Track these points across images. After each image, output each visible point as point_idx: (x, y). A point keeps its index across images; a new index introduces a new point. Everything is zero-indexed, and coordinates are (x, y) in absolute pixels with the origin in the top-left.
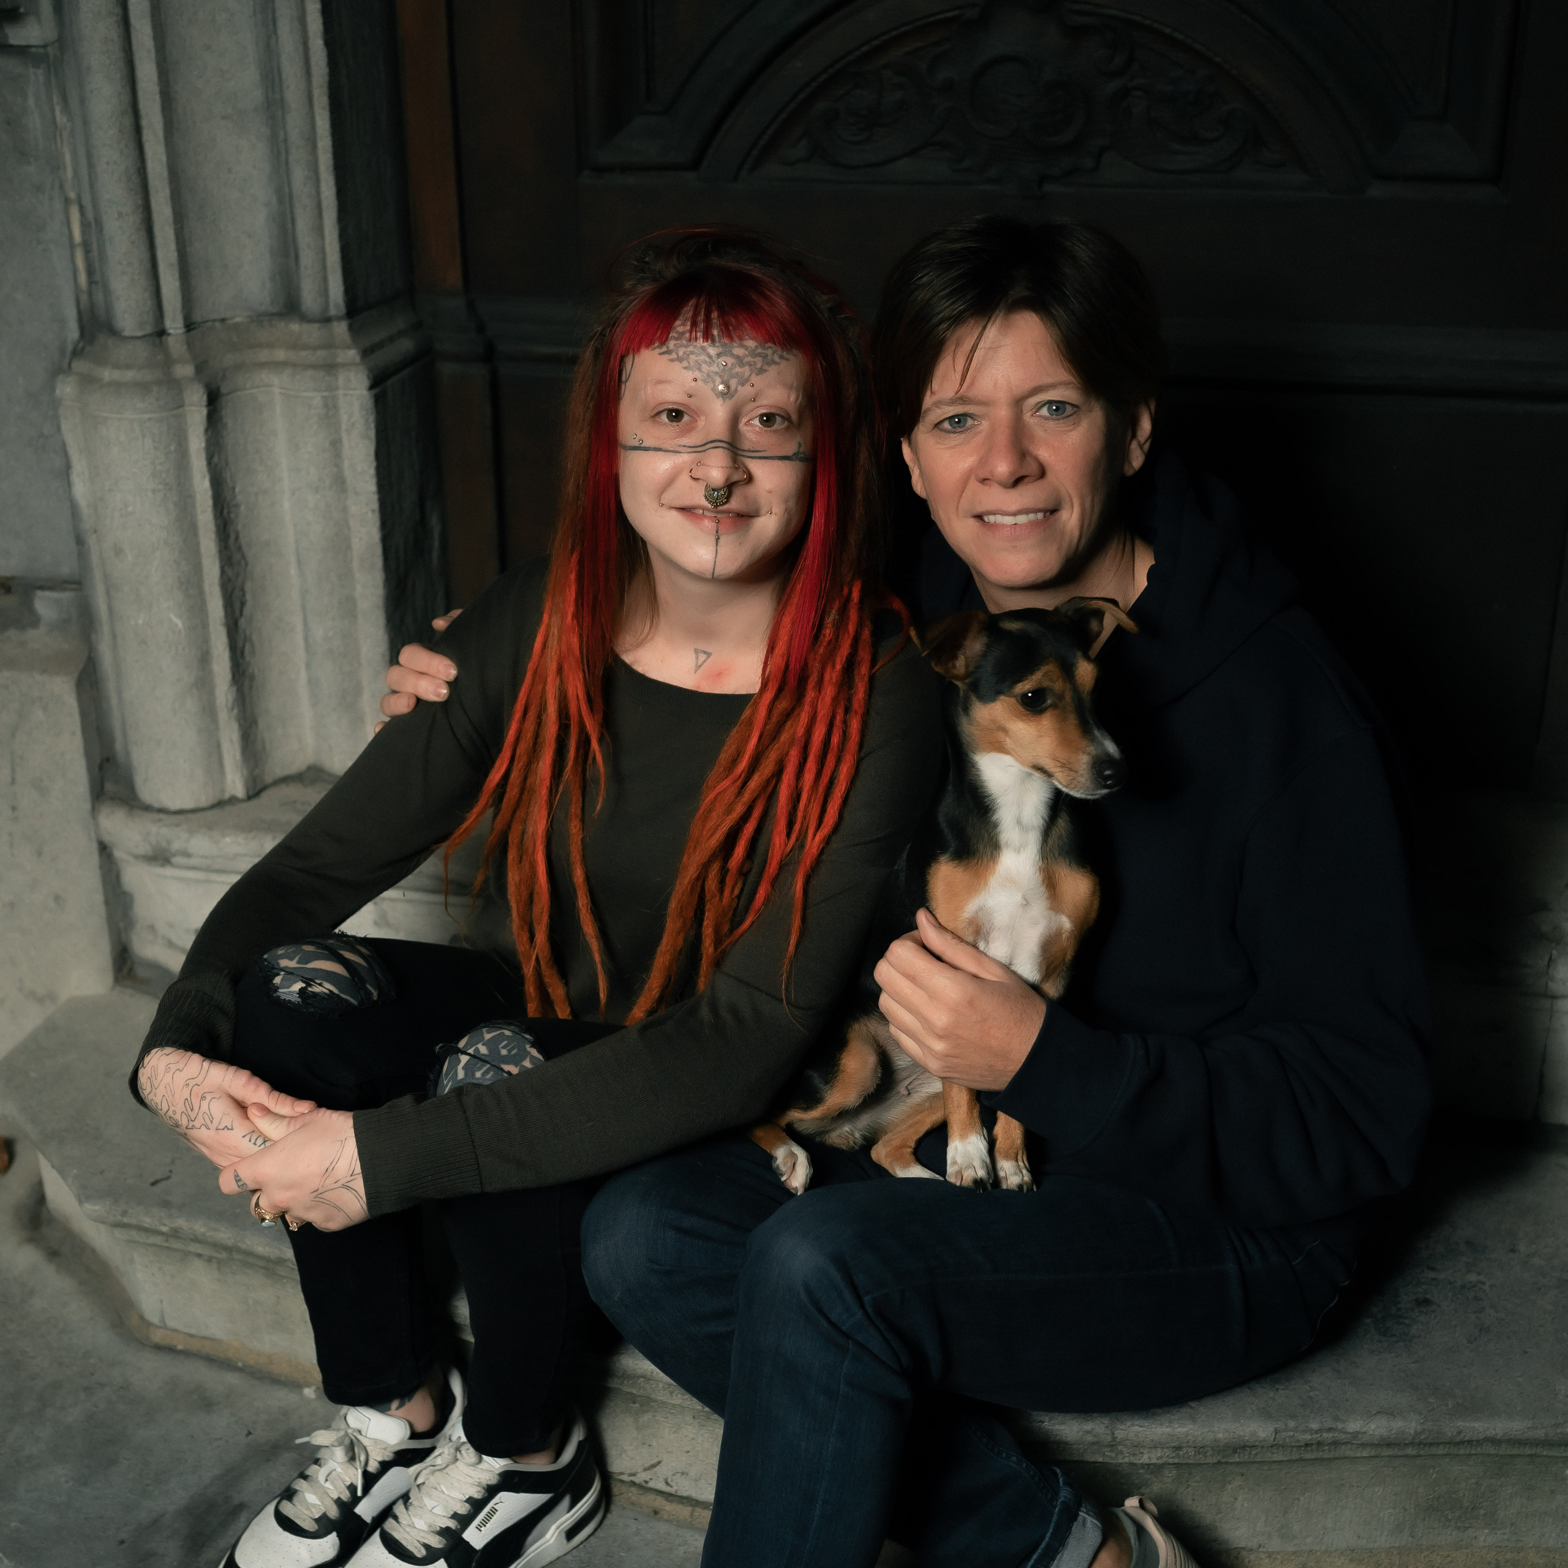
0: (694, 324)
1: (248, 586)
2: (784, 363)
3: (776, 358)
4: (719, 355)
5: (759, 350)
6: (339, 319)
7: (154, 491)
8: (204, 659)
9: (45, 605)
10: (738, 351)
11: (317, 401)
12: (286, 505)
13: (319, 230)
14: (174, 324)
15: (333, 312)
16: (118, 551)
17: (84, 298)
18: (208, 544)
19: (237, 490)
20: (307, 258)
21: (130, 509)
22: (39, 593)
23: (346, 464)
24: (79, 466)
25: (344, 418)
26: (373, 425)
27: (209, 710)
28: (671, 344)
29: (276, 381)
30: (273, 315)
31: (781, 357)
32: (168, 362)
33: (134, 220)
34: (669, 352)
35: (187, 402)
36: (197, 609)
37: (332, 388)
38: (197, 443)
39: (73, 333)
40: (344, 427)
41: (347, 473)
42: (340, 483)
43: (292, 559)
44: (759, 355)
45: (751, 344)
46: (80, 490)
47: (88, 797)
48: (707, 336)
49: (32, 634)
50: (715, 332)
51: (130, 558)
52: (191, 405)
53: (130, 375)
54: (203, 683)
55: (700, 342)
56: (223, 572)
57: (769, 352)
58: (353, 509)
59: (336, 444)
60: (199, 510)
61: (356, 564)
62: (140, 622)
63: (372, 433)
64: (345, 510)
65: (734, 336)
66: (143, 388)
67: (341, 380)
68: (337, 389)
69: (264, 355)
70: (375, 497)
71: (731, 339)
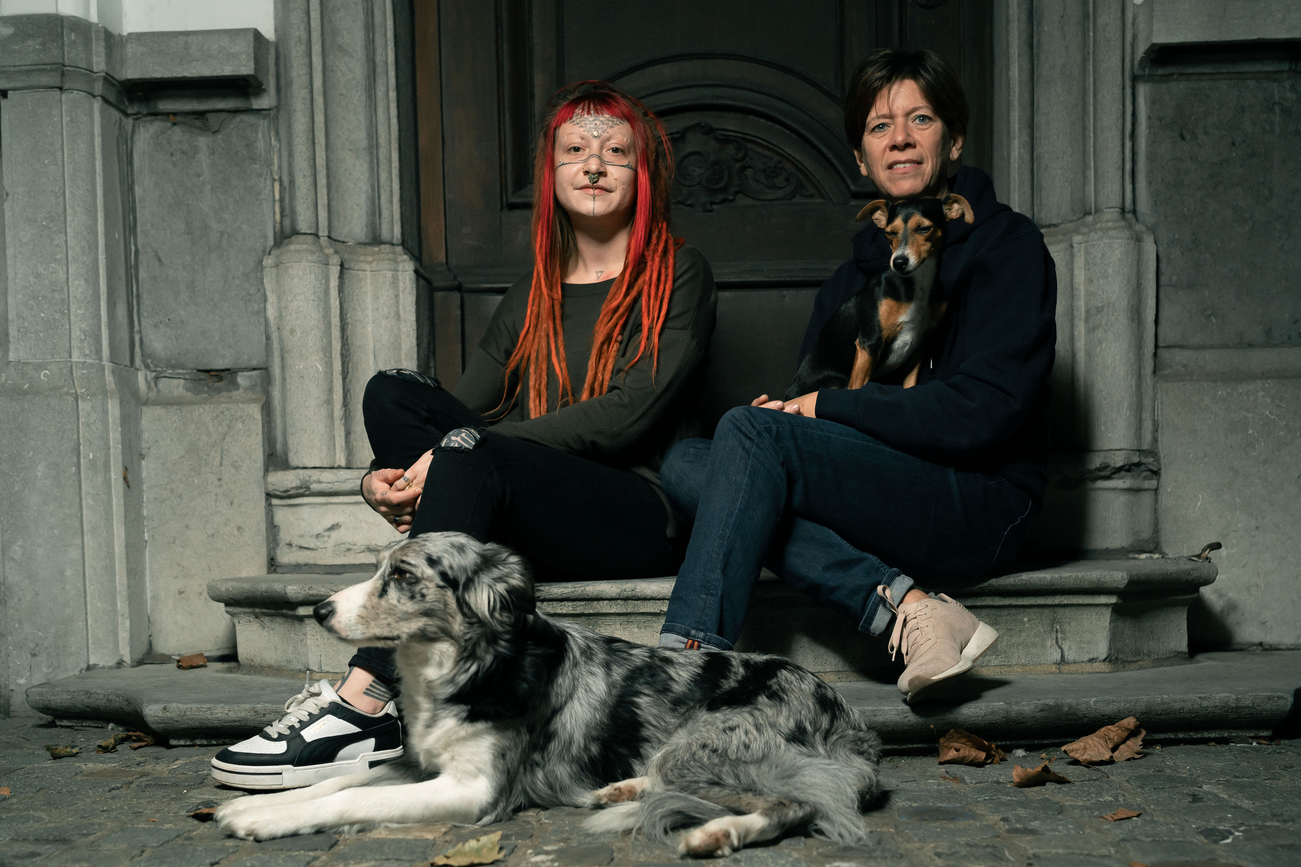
0: (583, 109)
1: (350, 364)
3: (618, 123)
4: (594, 120)
6: (398, 245)
7: (313, 300)
8: (330, 390)
9: (242, 379)
10: (602, 119)
11: (389, 274)
12: (370, 329)
13: (391, 202)
14: (323, 232)
15: (395, 241)
16: (292, 331)
17: (278, 226)
18: (336, 333)
19: (348, 316)
20: (385, 214)
21: (301, 309)
22: (240, 373)
23: (401, 307)
24: (272, 298)
25: (401, 285)
26: (415, 289)
27: (331, 416)
28: (574, 119)
29: (368, 268)
30: (365, 244)
32: (321, 249)
33: (310, 180)
34: (573, 122)
35: (330, 263)
36: (329, 364)
37: (396, 270)
38: (334, 282)
39: (271, 242)
40: (401, 289)
41: (401, 312)
42: (398, 316)
43: (371, 356)
46: (271, 312)
47: (262, 469)
48: (589, 113)
49: (235, 393)
50: (592, 112)
52: (332, 265)
53: (301, 246)
54: (329, 402)
55: (586, 116)
56: (341, 350)
58: (404, 330)
59: (397, 296)
60: (332, 316)
61: (403, 356)
62: (301, 367)
63: (415, 292)
64: (399, 329)
66: (312, 253)
67: (400, 267)
68: (398, 271)
69: (362, 258)
70: (415, 323)
71: (598, 113)
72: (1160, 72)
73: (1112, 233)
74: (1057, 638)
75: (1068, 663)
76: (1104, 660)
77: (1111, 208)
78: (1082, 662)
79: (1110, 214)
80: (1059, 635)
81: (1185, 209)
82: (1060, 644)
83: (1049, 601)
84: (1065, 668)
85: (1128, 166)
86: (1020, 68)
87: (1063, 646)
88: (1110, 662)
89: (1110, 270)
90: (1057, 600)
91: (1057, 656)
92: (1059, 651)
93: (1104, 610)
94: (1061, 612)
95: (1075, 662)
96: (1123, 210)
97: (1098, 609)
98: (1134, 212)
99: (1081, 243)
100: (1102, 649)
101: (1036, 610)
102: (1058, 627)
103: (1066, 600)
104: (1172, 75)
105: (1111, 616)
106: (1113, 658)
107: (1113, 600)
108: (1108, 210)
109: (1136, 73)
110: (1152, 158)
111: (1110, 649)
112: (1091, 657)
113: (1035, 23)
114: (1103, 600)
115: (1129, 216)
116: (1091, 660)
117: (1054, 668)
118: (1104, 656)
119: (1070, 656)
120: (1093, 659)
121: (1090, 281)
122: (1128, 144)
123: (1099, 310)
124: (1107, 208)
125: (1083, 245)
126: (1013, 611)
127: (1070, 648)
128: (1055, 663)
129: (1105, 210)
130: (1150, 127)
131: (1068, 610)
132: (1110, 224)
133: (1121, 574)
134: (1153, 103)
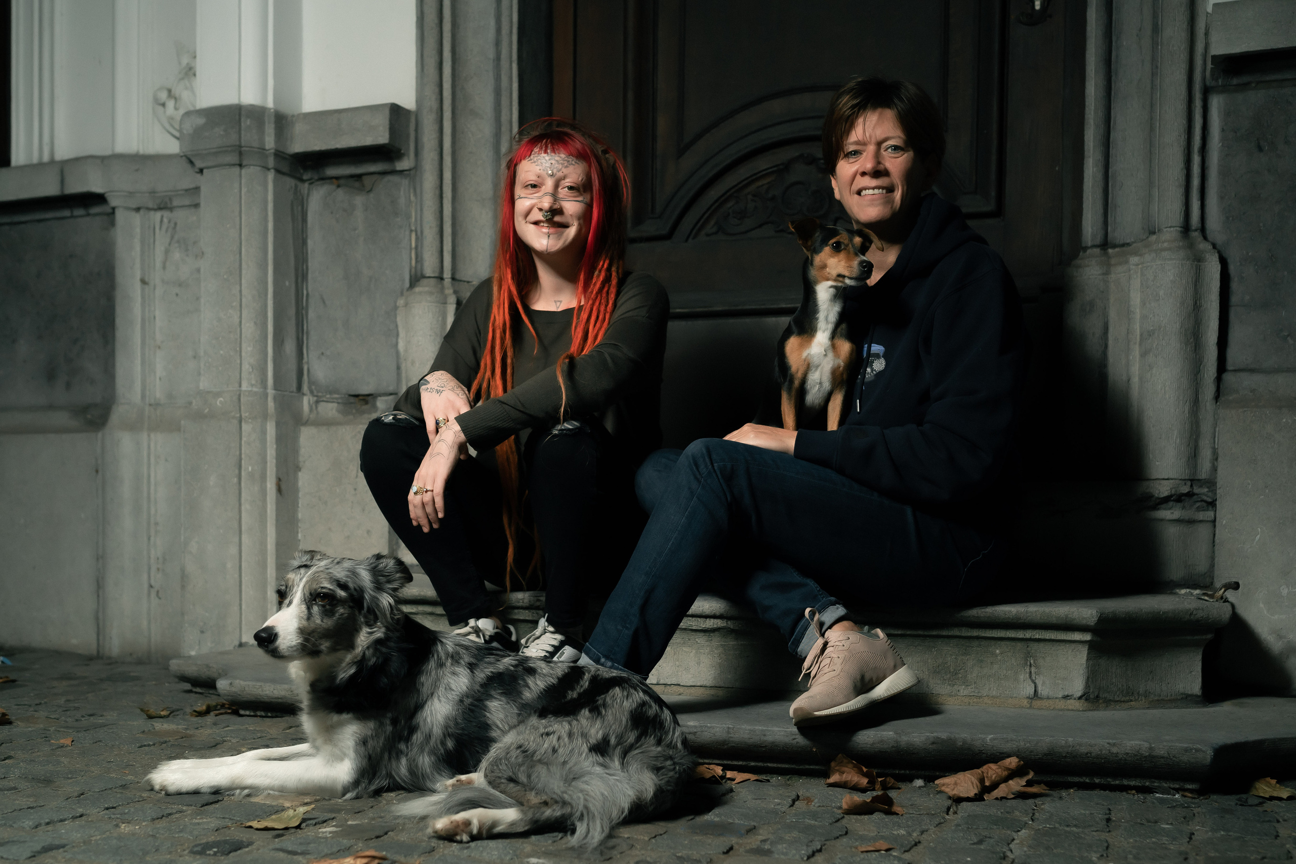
0: (541, 148)
2: (577, 165)
3: (573, 162)
4: (550, 160)
5: (566, 159)
7: (430, 336)
9: (380, 403)
10: (557, 158)
14: (447, 275)
16: (413, 363)
17: (413, 270)
21: (420, 343)
22: (379, 398)
24: (402, 334)
28: (532, 157)
31: (576, 163)
32: (442, 289)
33: (435, 230)
34: (531, 160)
35: (448, 302)
39: (406, 285)
44: (566, 160)
45: (563, 156)
46: (401, 346)
48: (545, 152)
50: (549, 151)
51: (417, 365)
52: (450, 304)
53: (427, 289)
55: (543, 155)
57: (570, 160)
65: (556, 152)
66: (431, 293)
72: (1235, 81)
73: (1165, 254)
74: (1030, 672)
75: (1041, 699)
76: (1080, 698)
77: (1170, 227)
78: (1056, 698)
79: (1170, 234)
80: (1033, 670)
81: (1261, 225)
82: (1034, 678)
83: (1020, 634)
84: (1037, 703)
85: (1196, 182)
86: (1096, 85)
87: (1037, 681)
88: (1086, 700)
89: (1161, 293)
90: (1028, 634)
91: (1030, 690)
92: (1033, 685)
93: (1080, 646)
94: (1034, 646)
95: (1048, 698)
96: (1186, 228)
97: (1073, 645)
98: (1203, 229)
99: (1137, 265)
100: (1077, 686)
101: (1008, 643)
102: (1032, 662)
103: (1037, 635)
104: (1249, 83)
105: (1088, 654)
106: (1092, 696)
107: (1088, 637)
108: (1168, 229)
109: (1208, 83)
110: (1224, 173)
111: (1087, 686)
112: (1066, 694)
113: (1114, 38)
114: (1077, 636)
115: (1196, 235)
116: (1066, 697)
117: (1025, 702)
118: (1079, 694)
119: (1043, 691)
120: (1068, 696)
121: (1143, 303)
122: (1196, 159)
123: (1151, 334)
124: (1166, 228)
125: (1140, 266)
126: (983, 643)
127: (1044, 683)
128: (1028, 698)
129: (1165, 230)
130: (1223, 139)
131: (1042, 644)
132: (1166, 245)
133: (1090, 612)
134: (1227, 114)
